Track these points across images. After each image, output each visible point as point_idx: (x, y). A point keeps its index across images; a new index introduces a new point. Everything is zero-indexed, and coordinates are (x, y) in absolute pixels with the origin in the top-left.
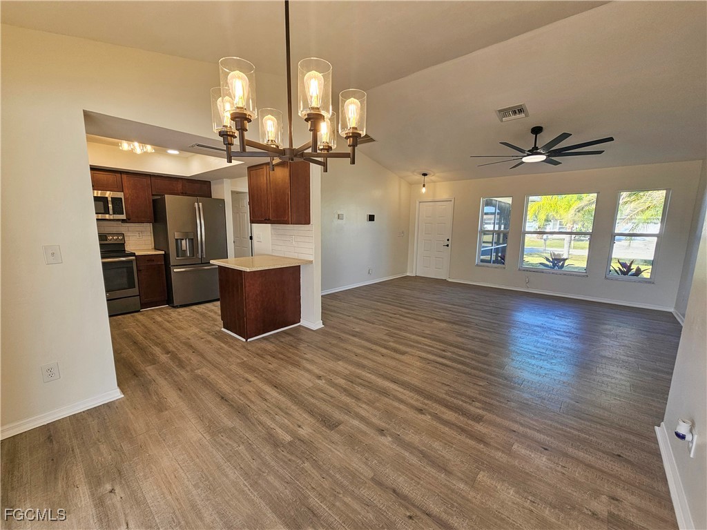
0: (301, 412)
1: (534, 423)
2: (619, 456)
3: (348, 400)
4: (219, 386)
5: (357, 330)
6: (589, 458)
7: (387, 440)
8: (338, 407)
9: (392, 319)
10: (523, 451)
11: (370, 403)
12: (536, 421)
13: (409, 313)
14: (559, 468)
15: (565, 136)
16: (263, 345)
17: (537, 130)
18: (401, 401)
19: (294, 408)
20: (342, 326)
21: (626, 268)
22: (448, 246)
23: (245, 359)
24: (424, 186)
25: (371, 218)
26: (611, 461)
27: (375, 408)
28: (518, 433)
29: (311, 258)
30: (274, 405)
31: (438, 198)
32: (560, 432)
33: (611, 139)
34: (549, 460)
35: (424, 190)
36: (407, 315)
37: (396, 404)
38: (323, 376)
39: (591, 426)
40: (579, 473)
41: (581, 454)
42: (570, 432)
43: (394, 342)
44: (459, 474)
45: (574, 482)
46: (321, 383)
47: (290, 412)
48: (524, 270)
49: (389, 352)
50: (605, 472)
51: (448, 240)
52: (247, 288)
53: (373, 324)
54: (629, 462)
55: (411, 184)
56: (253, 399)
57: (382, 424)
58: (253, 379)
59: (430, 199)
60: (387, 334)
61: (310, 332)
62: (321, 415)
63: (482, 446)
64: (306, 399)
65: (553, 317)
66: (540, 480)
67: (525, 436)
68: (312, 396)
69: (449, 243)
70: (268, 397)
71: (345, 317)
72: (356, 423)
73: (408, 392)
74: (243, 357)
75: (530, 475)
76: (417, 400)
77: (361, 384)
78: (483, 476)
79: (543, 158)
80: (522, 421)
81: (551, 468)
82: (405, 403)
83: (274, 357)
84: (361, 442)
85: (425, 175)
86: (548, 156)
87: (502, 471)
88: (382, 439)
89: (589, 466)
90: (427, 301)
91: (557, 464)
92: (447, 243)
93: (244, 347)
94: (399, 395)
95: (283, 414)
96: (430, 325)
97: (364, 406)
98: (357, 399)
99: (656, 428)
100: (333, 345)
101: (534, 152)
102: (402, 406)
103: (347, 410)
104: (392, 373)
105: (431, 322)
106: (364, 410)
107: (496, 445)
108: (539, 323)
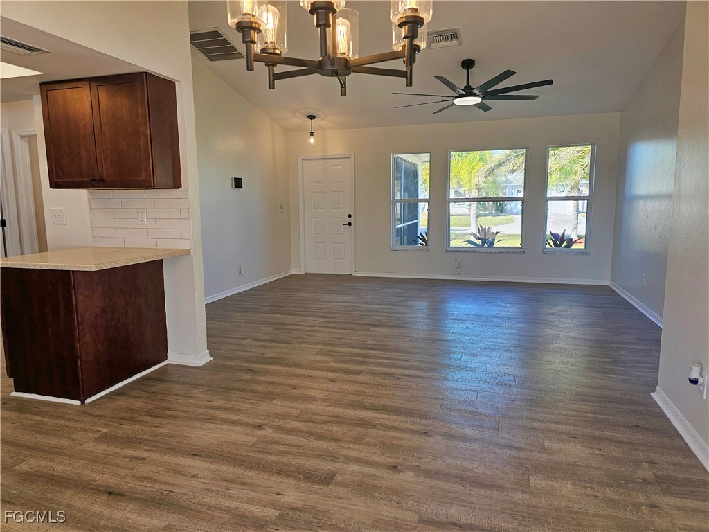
0: (266, 477)
1: (551, 416)
2: (637, 426)
3: (324, 445)
4: (87, 479)
5: (270, 355)
6: (616, 435)
7: (407, 477)
8: (317, 457)
9: (312, 334)
10: (557, 446)
11: (358, 440)
12: (552, 413)
13: (330, 322)
14: (596, 452)
15: (509, 74)
16: (122, 402)
17: (468, 64)
18: (396, 429)
19: (250, 474)
20: (241, 354)
21: (559, 239)
22: (350, 224)
23: (105, 430)
24: (312, 134)
25: (238, 183)
26: (633, 432)
27: (368, 444)
28: (542, 430)
29: (186, 245)
30: (213, 479)
31: (329, 155)
32: (579, 418)
33: (550, 82)
34: (584, 446)
35: (312, 140)
36: (330, 325)
37: (391, 434)
38: (265, 424)
39: (601, 407)
40: (615, 451)
41: (608, 434)
42: (586, 417)
43: (336, 361)
44: (511, 486)
45: (616, 460)
46: (268, 433)
47: (249, 481)
48: (453, 251)
49: (338, 375)
50: (633, 444)
51: (350, 216)
52: (79, 305)
53: (288, 343)
54: (647, 429)
55: (287, 131)
56: (169, 480)
57: (391, 461)
58: (146, 454)
59: (319, 155)
60: (318, 354)
61: (193, 370)
62: (299, 473)
63: (514, 451)
64: (261, 459)
65: (504, 305)
66: (587, 467)
67: (550, 431)
68: (268, 453)
69: (352, 220)
70: (194, 472)
71: (238, 341)
72: (355, 468)
73: (396, 417)
74: (96, 428)
75: (577, 466)
76: (413, 423)
77: (327, 422)
78: (534, 480)
79: (477, 100)
80: (538, 418)
81: (589, 454)
82: (401, 430)
83: (158, 417)
84: (378, 487)
85: (311, 117)
86: (482, 98)
87: (549, 470)
88: (401, 476)
89: (619, 442)
90: (345, 304)
91: (593, 448)
92: (348, 220)
93: (85, 413)
94: (387, 423)
95: (238, 486)
96: (368, 333)
97: (351, 446)
98: (337, 440)
99: (652, 394)
100: (247, 381)
101: (468, 92)
102: (399, 434)
103: (333, 457)
104: (360, 400)
105: (368, 330)
106: (354, 451)
107: (529, 447)
108: (494, 313)
